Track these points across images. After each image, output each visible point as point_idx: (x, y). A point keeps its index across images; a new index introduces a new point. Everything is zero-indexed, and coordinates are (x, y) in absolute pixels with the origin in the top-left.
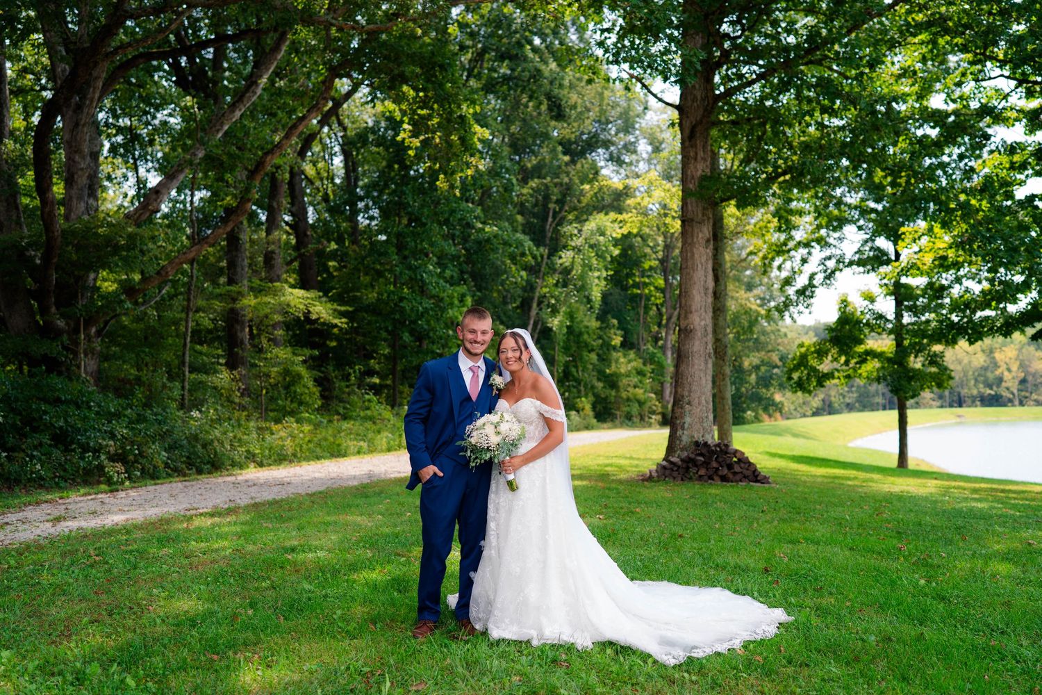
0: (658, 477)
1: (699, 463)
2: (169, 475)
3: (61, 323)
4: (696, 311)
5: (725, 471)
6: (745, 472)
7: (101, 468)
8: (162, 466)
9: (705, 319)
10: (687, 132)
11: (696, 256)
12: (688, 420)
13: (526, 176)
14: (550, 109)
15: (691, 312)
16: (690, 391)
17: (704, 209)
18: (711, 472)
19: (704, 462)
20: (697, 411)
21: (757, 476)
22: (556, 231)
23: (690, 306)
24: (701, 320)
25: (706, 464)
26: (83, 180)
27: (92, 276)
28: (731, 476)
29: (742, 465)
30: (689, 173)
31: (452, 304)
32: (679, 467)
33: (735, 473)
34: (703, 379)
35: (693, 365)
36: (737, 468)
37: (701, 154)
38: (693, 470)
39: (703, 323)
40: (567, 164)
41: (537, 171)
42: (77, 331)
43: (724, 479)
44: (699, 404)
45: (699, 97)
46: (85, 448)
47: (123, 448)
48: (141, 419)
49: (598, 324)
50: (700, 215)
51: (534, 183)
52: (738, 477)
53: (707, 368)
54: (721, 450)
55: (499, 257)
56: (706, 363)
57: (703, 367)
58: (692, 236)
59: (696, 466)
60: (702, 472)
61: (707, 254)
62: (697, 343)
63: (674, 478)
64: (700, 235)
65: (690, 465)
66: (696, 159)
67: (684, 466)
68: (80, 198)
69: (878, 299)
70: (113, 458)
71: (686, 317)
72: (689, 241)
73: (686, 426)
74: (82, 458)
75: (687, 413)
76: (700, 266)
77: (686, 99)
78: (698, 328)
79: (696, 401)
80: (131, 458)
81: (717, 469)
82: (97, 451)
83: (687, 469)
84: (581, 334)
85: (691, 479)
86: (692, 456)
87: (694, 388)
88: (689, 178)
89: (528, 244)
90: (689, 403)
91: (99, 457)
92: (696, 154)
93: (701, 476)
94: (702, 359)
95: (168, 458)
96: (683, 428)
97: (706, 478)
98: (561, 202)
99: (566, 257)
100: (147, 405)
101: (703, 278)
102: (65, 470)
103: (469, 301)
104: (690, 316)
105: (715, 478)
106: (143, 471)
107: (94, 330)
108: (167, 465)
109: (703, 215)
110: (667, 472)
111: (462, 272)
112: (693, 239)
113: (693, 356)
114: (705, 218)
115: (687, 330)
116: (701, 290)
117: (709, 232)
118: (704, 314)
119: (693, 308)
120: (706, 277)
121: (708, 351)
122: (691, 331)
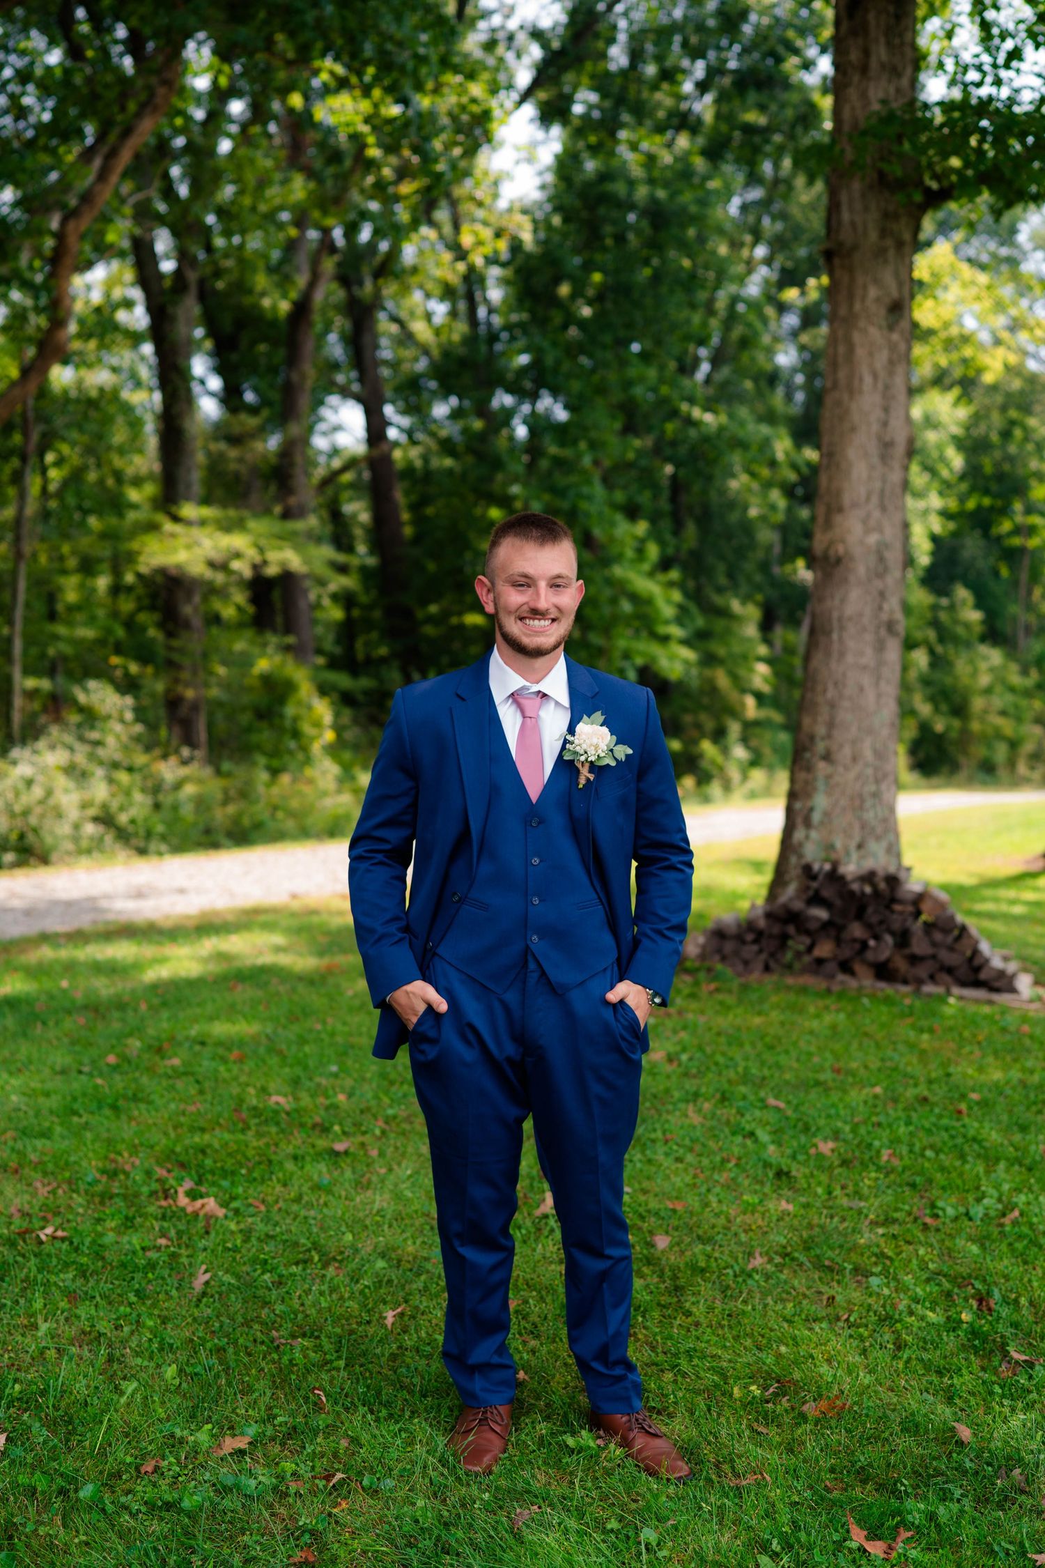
0: (703, 956)
1: (813, 926)
4: (855, 505)
5: (885, 949)
6: (944, 955)
9: (879, 529)
11: (860, 352)
12: (821, 801)
15: (840, 510)
16: (831, 725)
18: (846, 953)
19: (826, 926)
20: (847, 777)
21: (978, 969)
23: (838, 493)
24: (867, 531)
25: (832, 928)
28: (901, 964)
29: (938, 936)
32: (759, 935)
33: (914, 960)
34: (870, 695)
35: (842, 654)
36: (919, 946)
38: (798, 943)
39: (873, 539)
43: (884, 972)
44: (855, 759)
50: (875, 236)
52: (922, 971)
53: (881, 663)
54: (876, 893)
56: (880, 647)
57: (868, 657)
58: (851, 297)
59: (808, 933)
60: (825, 949)
61: (893, 347)
62: (856, 592)
63: (746, 963)
64: (873, 292)
65: (791, 929)
67: (776, 930)
71: (828, 524)
72: (843, 311)
73: (816, 817)
75: (820, 784)
76: (868, 379)
78: (857, 551)
79: (847, 751)
81: (864, 946)
83: (784, 937)
85: (789, 967)
86: (798, 905)
87: (844, 715)
90: (827, 757)
93: (820, 962)
94: (869, 637)
96: (808, 823)
97: (831, 967)
101: (878, 414)
104: (838, 519)
105: (858, 967)
109: (885, 236)
110: (729, 947)
112: (851, 306)
113: (842, 628)
114: (889, 242)
115: (826, 557)
116: (873, 448)
117: (900, 285)
118: (876, 514)
119: (846, 500)
120: (886, 410)
121: (884, 617)
122: (839, 561)
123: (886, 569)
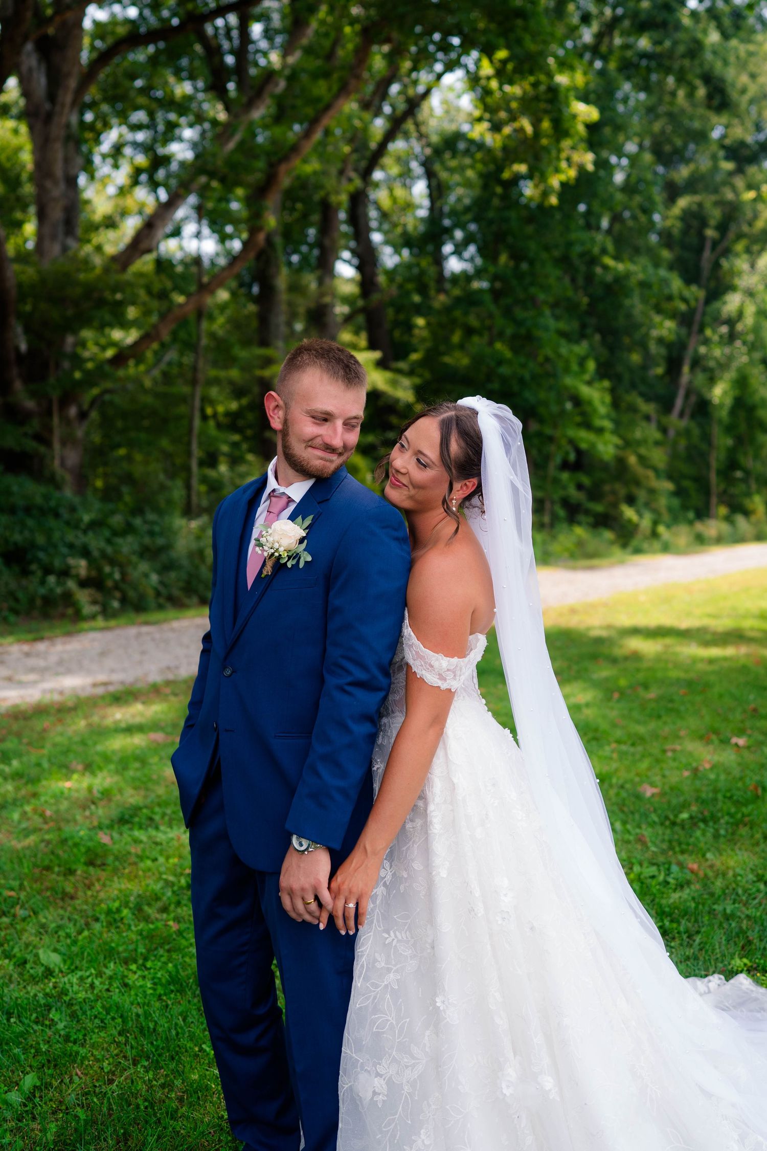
2: (160, 607)
3: (30, 404)
7: (68, 597)
8: (151, 593)
13: (673, 192)
14: (710, 97)
22: (717, 266)
26: (56, 214)
27: (70, 340)
31: (567, 370)
40: (731, 174)
41: (691, 185)
42: (49, 413)
46: (48, 571)
47: (100, 570)
48: (129, 529)
51: (683, 202)
55: (636, 305)
68: (54, 237)
70: (83, 584)
74: (43, 582)
80: (109, 583)
82: (65, 573)
89: (676, 283)
91: (65, 583)
95: (162, 583)
98: (723, 228)
99: (732, 302)
100: (138, 511)
102: (17, 600)
103: (591, 365)
106: (124, 600)
107: (73, 411)
108: (158, 594)
111: (583, 326)
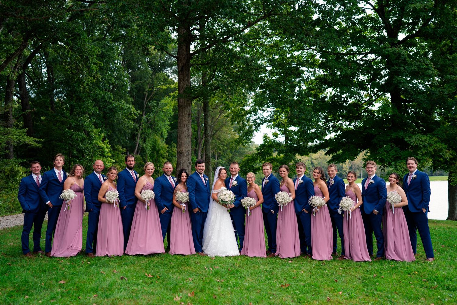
9: (188, 148)
10: (180, 68)
11: (184, 121)
15: (182, 145)
17: (187, 101)
23: (181, 143)
24: (186, 149)
30: (181, 86)
37: (186, 78)
45: (185, 54)
49: (167, 146)
50: (186, 104)
56: (188, 167)
61: (189, 120)
62: (184, 158)
64: (186, 112)
66: (184, 80)
69: (279, 136)
71: (180, 147)
72: (181, 114)
76: (185, 125)
77: (180, 54)
78: (185, 152)
84: (159, 150)
88: (181, 88)
92: (184, 78)
104: (182, 147)
109: (187, 104)
112: (183, 114)
113: (183, 164)
114: (188, 105)
115: (180, 153)
116: (186, 136)
117: (190, 111)
118: (187, 146)
119: (183, 143)
120: (188, 130)
121: (189, 162)
122: (182, 153)
123: (189, 154)
